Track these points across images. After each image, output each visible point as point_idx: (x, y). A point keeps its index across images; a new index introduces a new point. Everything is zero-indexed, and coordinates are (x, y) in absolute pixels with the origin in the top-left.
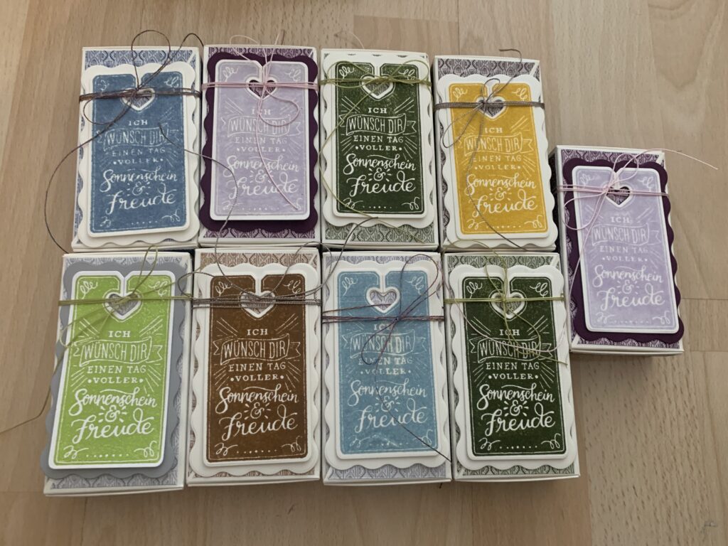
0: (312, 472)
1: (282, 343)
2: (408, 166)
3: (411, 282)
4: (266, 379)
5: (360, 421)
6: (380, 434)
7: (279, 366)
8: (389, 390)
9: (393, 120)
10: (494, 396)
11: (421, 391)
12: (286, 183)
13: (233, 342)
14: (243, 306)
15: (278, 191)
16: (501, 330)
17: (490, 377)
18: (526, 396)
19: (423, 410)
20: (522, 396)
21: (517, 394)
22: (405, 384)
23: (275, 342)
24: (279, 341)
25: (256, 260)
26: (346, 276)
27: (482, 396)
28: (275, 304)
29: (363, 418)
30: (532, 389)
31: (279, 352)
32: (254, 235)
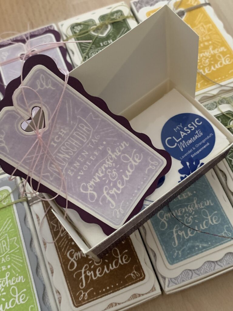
0: (154, 289)
5: (174, 237)
6: (192, 241)
8: (185, 210)
11: (208, 202)
19: (215, 215)
22: (195, 202)
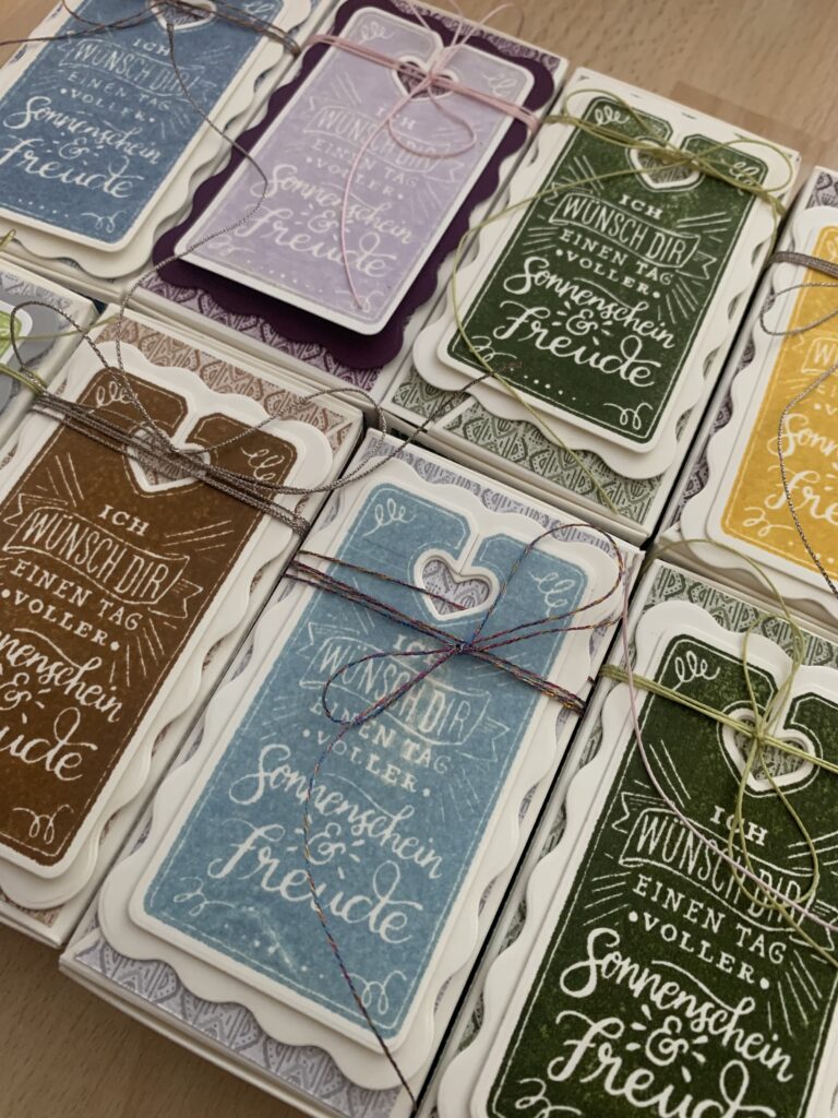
0: (47, 917)
1: (162, 570)
2: (658, 334)
3: (541, 581)
4: (78, 632)
5: (236, 849)
6: (267, 911)
7: (124, 616)
8: (349, 812)
9: (668, 237)
10: (623, 974)
11: (429, 858)
12: (367, 253)
13: (61, 514)
14: (130, 451)
15: (343, 259)
16: (719, 810)
17: (633, 917)
18: (711, 1021)
19: (407, 909)
20: (702, 1017)
21: (688, 1002)
22: (397, 818)
23: (148, 559)
24: (158, 562)
25: (216, 374)
26: (392, 495)
27: (586, 958)
28: (200, 481)
29: (245, 847)
30: (738, 1012)
31: (143, 586)
32: (243, 325)
